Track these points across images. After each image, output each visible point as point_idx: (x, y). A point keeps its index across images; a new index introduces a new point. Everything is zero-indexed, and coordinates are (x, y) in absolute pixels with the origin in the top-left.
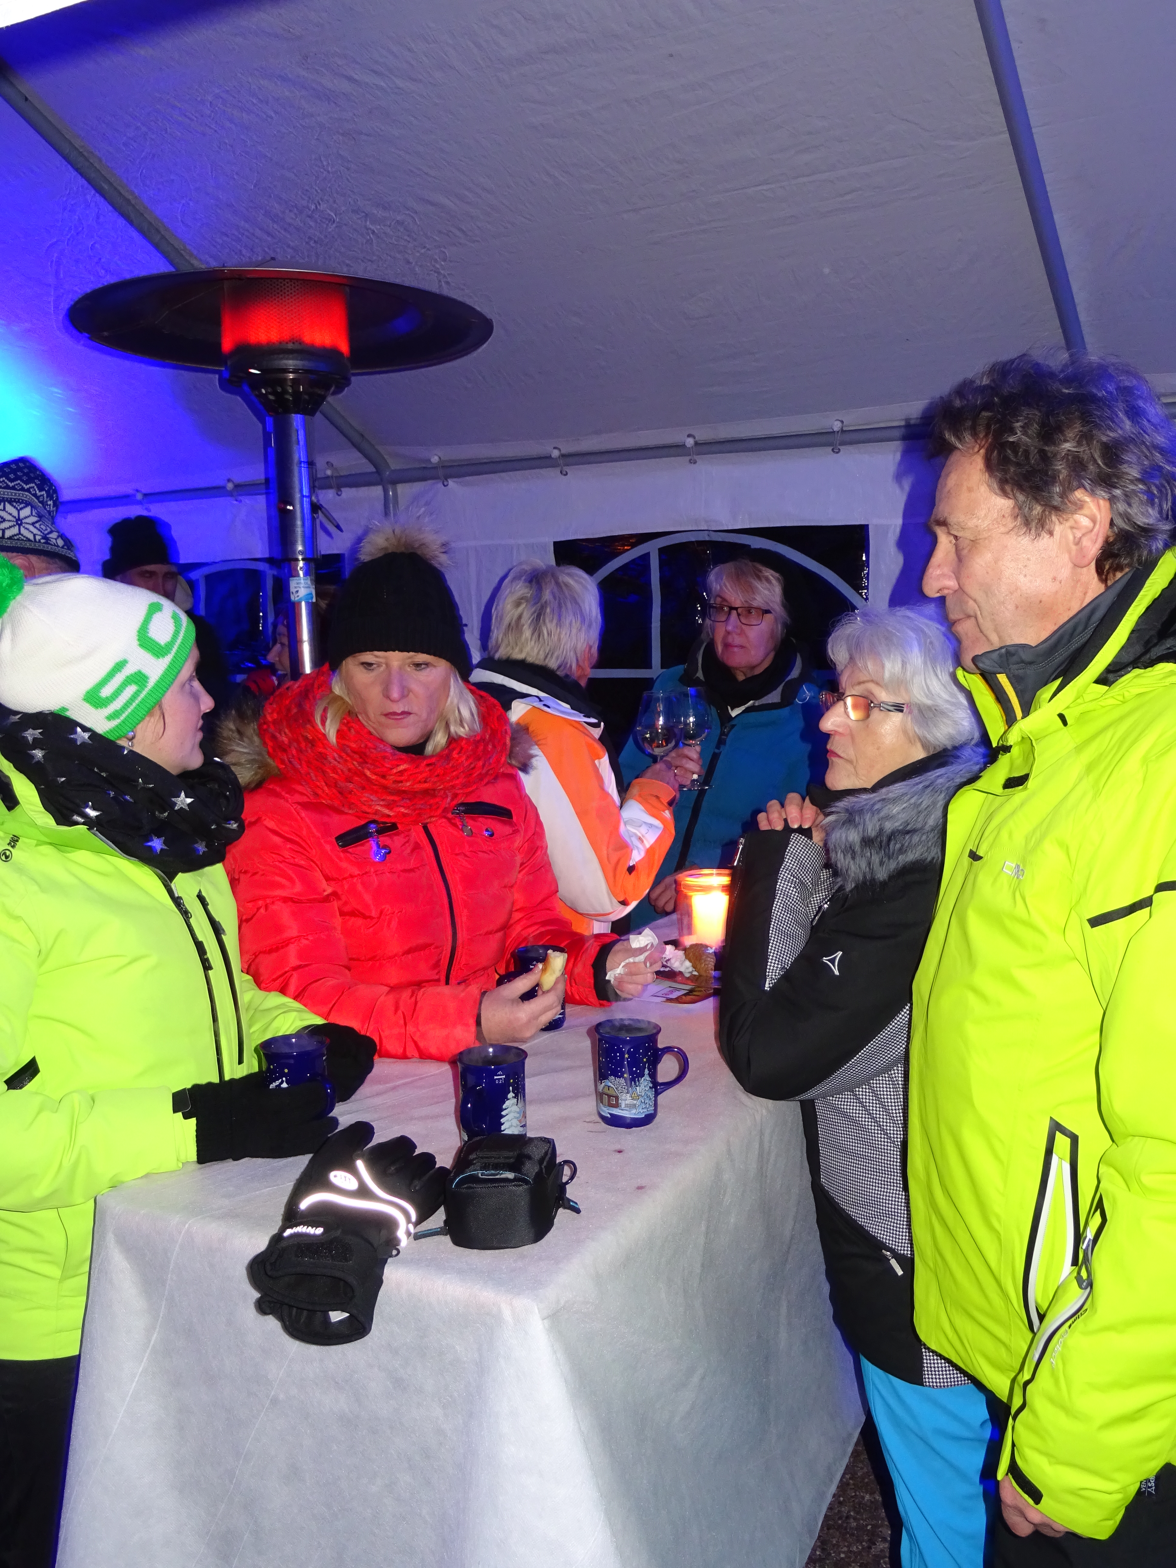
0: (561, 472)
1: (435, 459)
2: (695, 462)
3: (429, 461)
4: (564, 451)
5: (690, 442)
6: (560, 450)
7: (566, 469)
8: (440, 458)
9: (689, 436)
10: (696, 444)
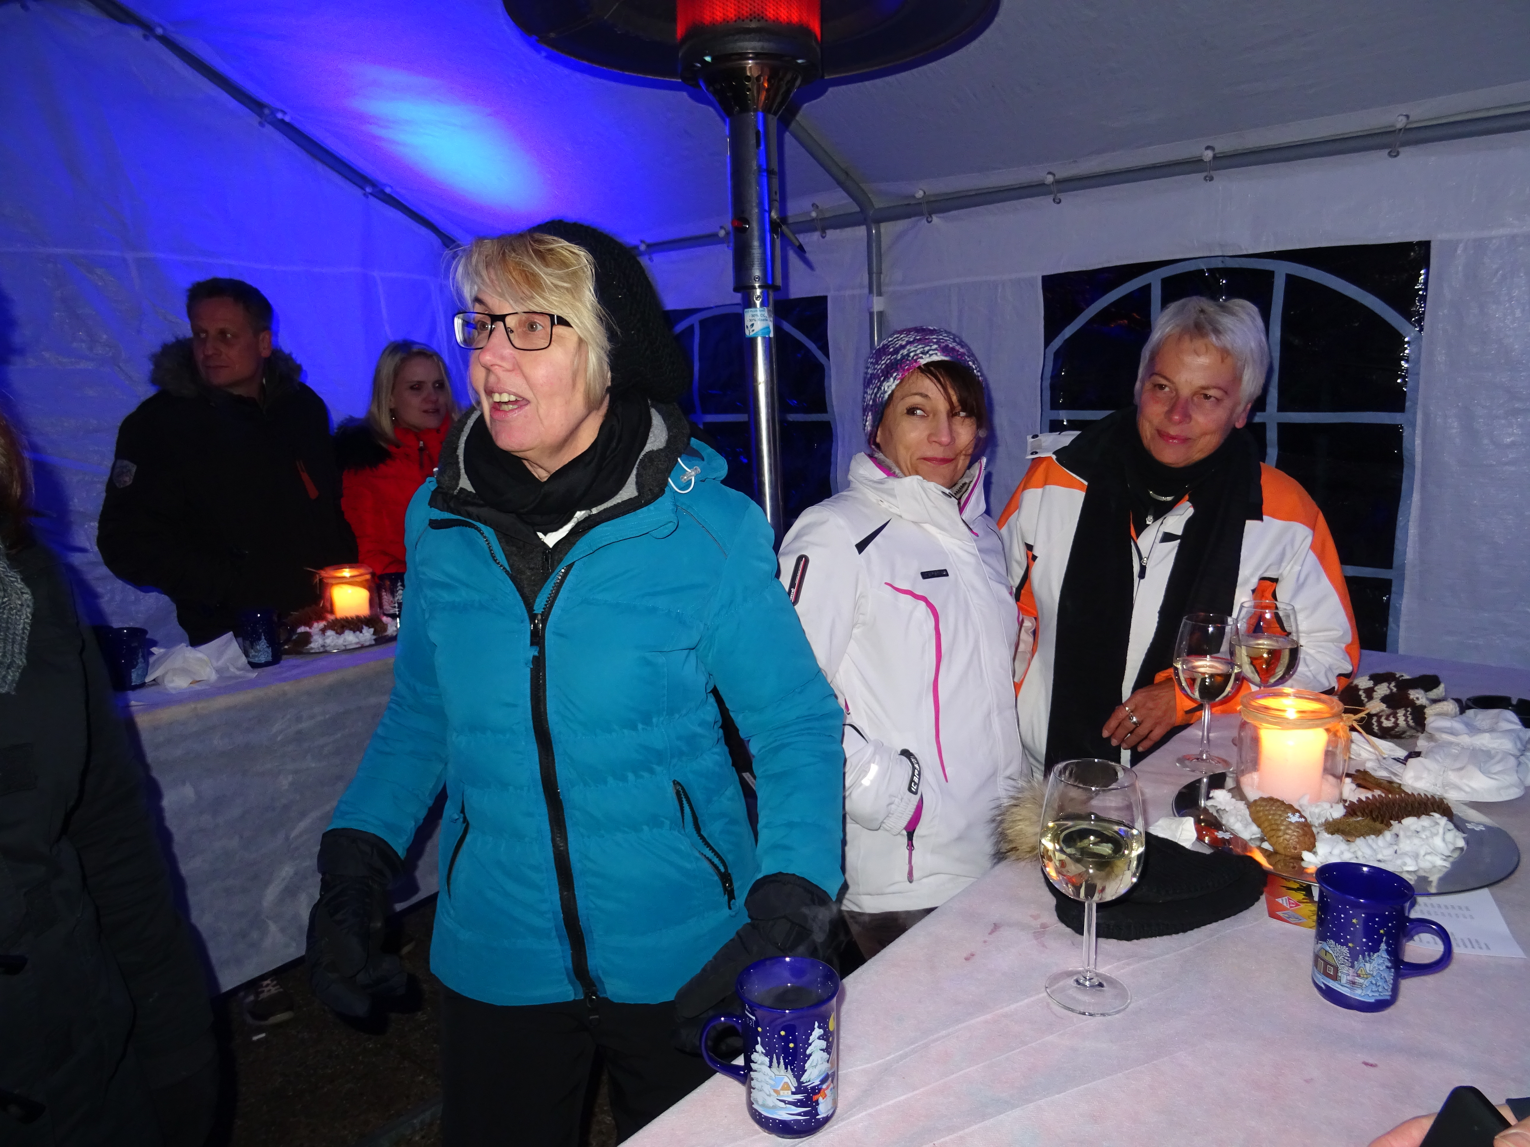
0: (1054, 200)
1: (920, 194)
2: (1211, 179)
3: (914, 197)
4: (1057, 177)
5: (1208, 155)
6: (1054, 175)
7: (1059, 196)
8: (925, 193)
9: (1208, 148)
10: (1215, 157)
